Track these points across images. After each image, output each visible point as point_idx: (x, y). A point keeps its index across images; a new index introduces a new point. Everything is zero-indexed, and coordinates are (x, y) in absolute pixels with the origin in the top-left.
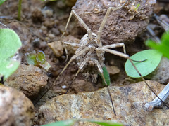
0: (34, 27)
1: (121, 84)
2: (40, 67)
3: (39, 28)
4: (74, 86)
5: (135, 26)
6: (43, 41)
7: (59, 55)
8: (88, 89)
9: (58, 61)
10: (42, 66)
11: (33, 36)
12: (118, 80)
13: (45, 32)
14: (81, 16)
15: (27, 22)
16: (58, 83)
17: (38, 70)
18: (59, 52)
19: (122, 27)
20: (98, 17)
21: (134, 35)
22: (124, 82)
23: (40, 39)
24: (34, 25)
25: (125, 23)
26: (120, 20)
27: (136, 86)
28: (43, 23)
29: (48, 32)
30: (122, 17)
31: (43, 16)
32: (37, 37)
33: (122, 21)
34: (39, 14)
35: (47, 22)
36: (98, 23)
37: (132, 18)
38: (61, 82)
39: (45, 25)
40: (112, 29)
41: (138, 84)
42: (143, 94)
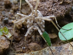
0: (6, 11)
1: (58, 45)
2: (5, 37)
3: (9, 11)
4: (29, 47)
5: (63, 8)
6: (11, 19)
7: (19, 28)
8: (37, 49)
9: (19, 31)
10: (6, 36)
11: (4, 16)
12: (56, 42)
13: (12, 14)
14: (30, 2)
15: (1, 8)
16: (20, 45)
17: (4, 38)
18: (19, 26)
19: (56, 9)
20: (41, 3)
21: (63, 14)
22: (60, 43)
23: (9, 18)
24: (6, 10)
25: (58, 6)
26: (54, 4)
27: (65, 46)
28: (11, 8)
29: (14, 13)
30: (55, 2)
31: (11, 3)
32: (7, 17)
33: (55, 5)
34: (8, 3)
35: (14, 7)
36: (41, 7)
37: (61, 3)
38: (22, 45)
39: (12, 9)
40: (50, 10)
41: (67, 45)
42: (69, 51)
